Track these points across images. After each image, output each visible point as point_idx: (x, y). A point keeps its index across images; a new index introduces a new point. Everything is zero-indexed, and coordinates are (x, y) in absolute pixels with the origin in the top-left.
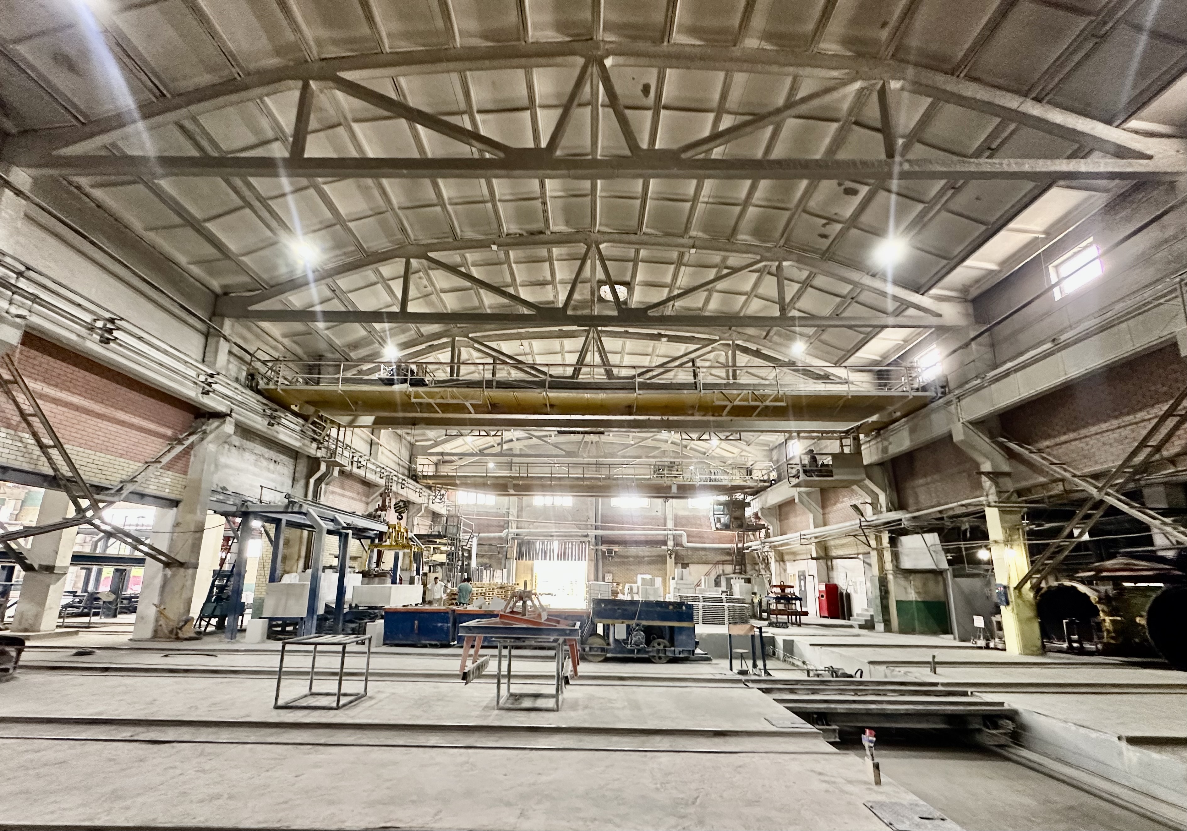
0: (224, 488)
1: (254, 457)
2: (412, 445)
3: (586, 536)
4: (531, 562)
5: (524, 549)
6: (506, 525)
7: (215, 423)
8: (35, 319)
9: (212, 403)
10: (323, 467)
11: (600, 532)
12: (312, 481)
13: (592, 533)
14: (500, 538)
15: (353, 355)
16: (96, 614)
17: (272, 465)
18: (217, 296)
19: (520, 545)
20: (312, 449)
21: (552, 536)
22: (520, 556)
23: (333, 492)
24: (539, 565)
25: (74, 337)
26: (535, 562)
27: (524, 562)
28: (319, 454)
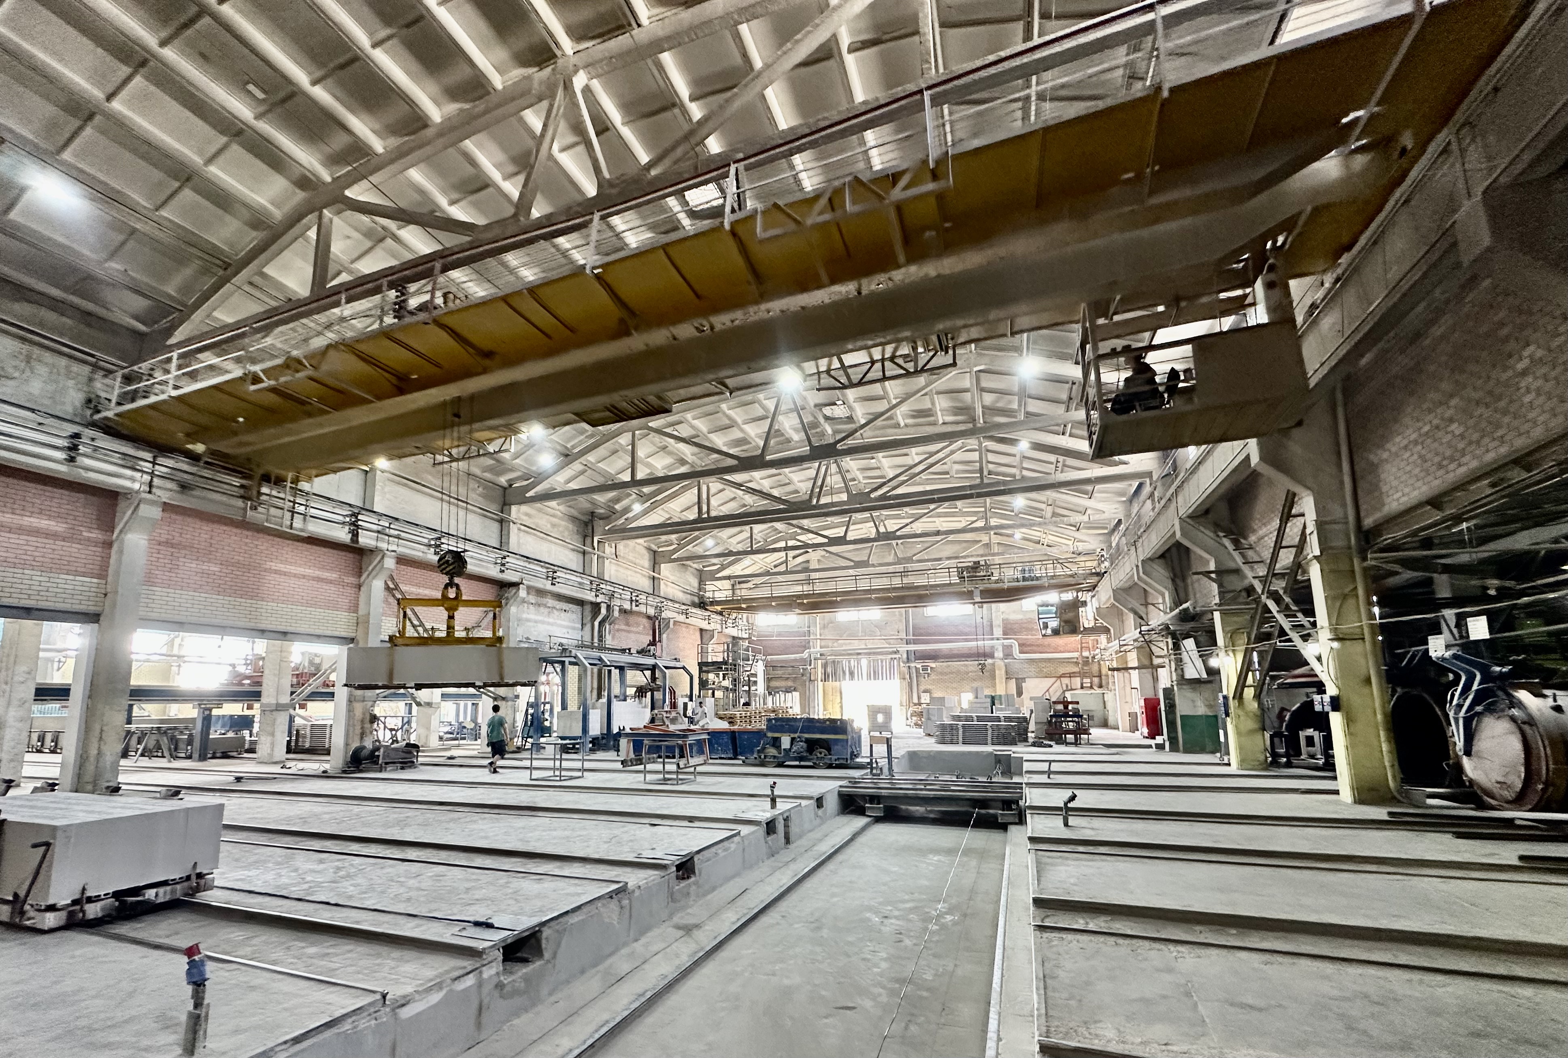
0: (528, 638)
1: (547, 610)
2: (700, 571)
3: (897, 652)
4: (838, 683)
5: (829, 670)
6: (806, 646)
7: (513, 590)
8: (401, 550)
9: (510, 576)
10: (603, 611)
11: (912, 647)
12: (596, 624)
13: (904, 648)
14: (803, 660)
15: (618, 507)
16: (464, 739)
17: (563, 614)
18: (505, 489)
19: (825, 666)
20: (590, 596)
21: (859, 654)
22: (826, 678)
23: (618, 630)
24: (846, 685)
25: (420, 554)
26: (843, 683)
27: (830, 684)
28: (599, 600)
